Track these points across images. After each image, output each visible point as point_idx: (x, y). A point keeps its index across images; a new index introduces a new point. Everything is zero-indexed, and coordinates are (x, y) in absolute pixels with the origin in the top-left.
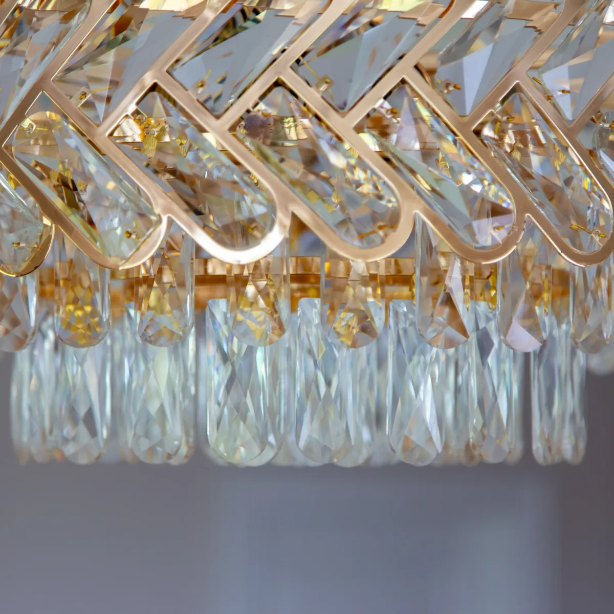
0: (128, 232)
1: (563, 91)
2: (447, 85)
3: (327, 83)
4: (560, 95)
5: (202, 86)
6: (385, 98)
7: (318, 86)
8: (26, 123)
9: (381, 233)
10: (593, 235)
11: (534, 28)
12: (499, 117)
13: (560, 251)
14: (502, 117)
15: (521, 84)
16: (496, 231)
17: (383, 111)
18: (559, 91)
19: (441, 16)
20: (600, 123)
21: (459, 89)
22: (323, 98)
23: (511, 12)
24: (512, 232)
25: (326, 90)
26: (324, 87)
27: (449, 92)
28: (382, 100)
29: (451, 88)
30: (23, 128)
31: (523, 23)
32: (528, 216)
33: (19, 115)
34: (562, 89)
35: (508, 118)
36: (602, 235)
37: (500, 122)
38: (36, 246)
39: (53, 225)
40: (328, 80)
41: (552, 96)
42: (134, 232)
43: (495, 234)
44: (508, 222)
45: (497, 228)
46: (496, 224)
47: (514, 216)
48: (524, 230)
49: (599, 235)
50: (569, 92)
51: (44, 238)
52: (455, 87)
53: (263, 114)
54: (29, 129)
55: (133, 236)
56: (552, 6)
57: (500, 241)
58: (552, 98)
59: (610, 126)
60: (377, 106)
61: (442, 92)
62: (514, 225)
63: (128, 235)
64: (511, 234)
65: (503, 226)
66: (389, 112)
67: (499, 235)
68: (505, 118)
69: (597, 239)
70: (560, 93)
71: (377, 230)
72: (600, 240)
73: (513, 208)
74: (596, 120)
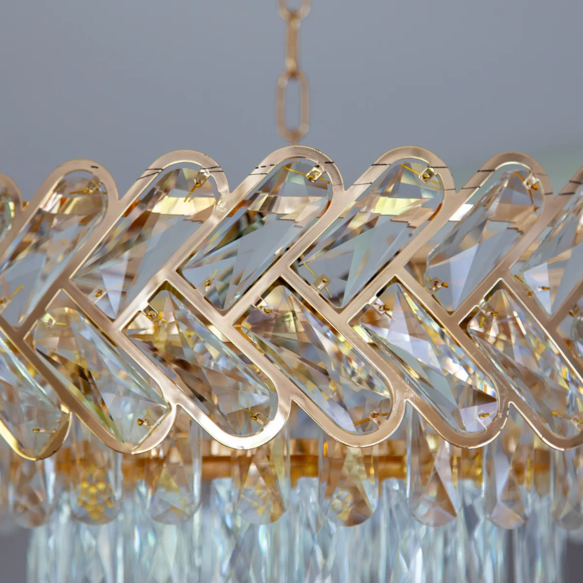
0: (140, 420)
1: (543, 288)
2: (436, 284)
3: (324, 281)
4: (541, 292)
5: (209, 285)
6: (378, 295)
7: (316, 284)
8: (47, 317)
9: (375, 420)
10: (572, 421)
11: (516, 229)
12: (484, 312)
13: (541, 436)
14: (487, 312)
15: (504, 281)
16: (481, 417)
17: (377, 307)
18: (539, 287)
19: (430, 219)
20: (577, 316)
21: (447, 287)
22: (320, 295)
23: (494, 215)
24: (496, 419)
25: (324, 288)
26: (322, 285)
27: (437, 289)
28: (375, 297)
29: (439, 286)
30: (44, 323)
31: (505, 225)
32: (511, 404)
33: (40, 311)
34: (542, 286)
35: (492, 313)
36: (580, 421)
37: (484, 316)
38: (54, 432)
39: (71, 413)
40: (325, 280)
41: (533, 292)
42: (146, 420)
43: (481, 420)
44: (493, 409)
45: (483, 415)
46: (482, 412)
47: (498, 404)
48: (507, 416)
49: (577, 421)
50: (548, 288)
51: (63, 424)
52: (442, 285)
53: (265, 310)
54: (49, 324)
55: (145, 424)
56: (531, 209)
57: (485, 427)
58: (532, 294)
60: (370, 302)
61: (431, 289)
62: (498, 412)
63: (140, 423)
64: (495, 421)
65: (488, 414)
66: (382, 308)
67: (485, 422)
68: (489, 313)
69: (576, 424)
70: (540, 290)
71: (371, 418)
72: (578, 426)
73: (498, 397)
74: (573, 313)
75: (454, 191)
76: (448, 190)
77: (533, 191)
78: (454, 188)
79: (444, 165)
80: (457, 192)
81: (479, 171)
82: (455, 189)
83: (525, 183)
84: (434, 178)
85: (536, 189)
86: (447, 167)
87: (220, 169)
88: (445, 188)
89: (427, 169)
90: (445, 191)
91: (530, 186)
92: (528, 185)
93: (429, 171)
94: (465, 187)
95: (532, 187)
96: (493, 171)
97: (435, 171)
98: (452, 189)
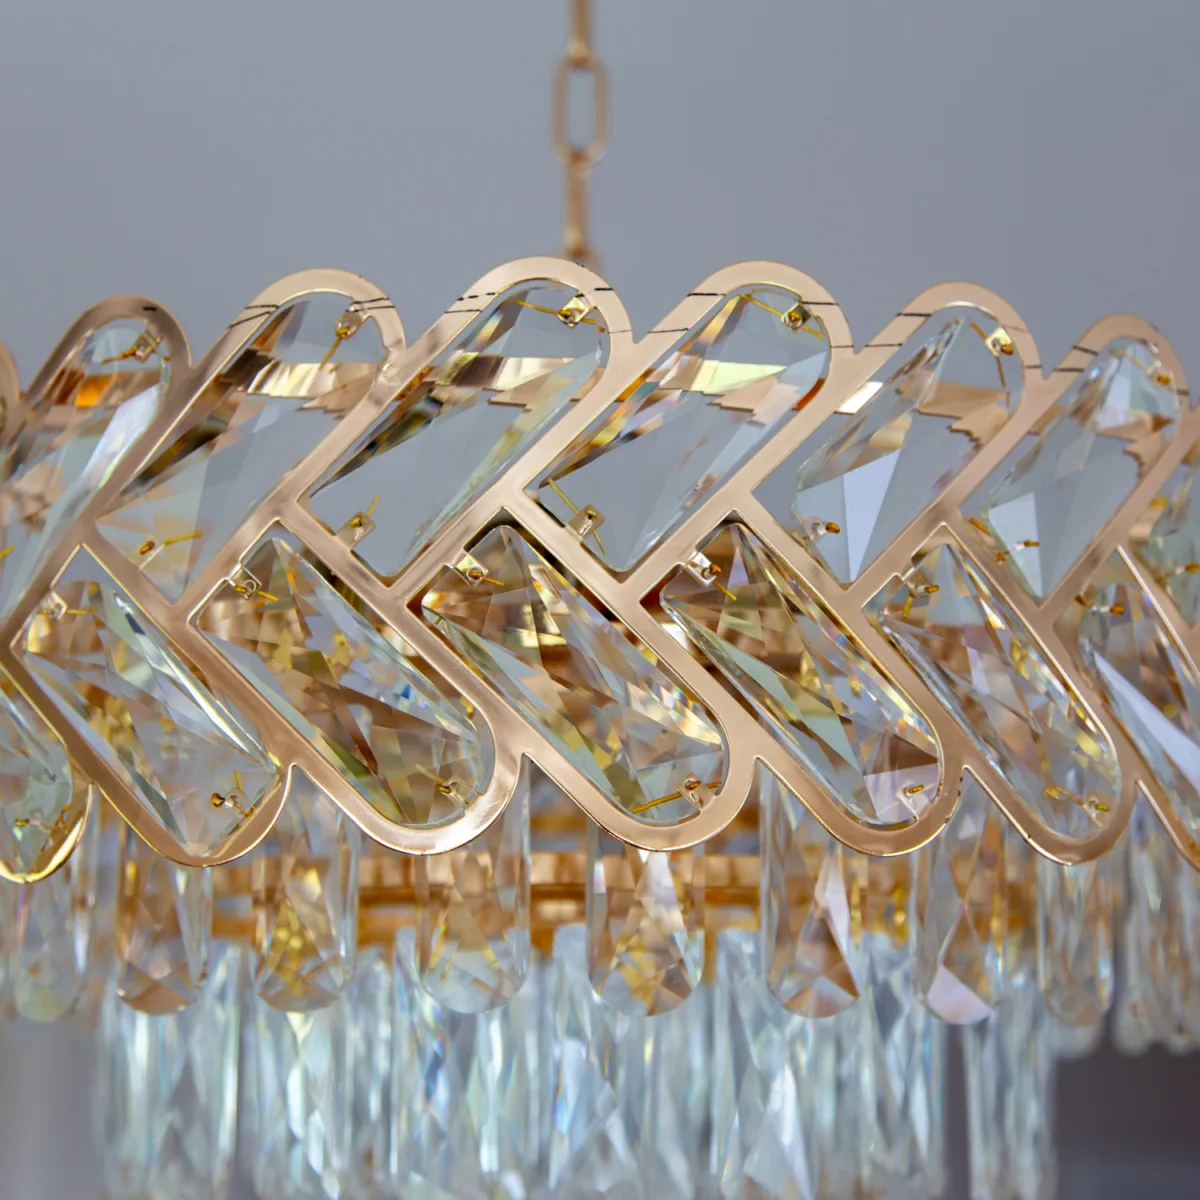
0: (218, 797)
1: (1027, 544)
2: (815, 526)
3: (590, 517)
4: (1022, 550)
5: (360, 525)
6: (699, 547)
7: (576, 525)
9: (692, 796)
10: (1085, 807)
12: (911, 586)
13: (1026, 836)
14: (916, 587)
15: (950, 529)
16: (908, 794)
18: (1019, 543)
19: (798, 408)
20: (1093, 603)
21: (837, 531)
22: (583, 546)
23: (931, 399)
24: (937, 798)
25: (591, 532)
26: (586, 526)
27: (818, 538)
28: (695, 553)
29: (822, 531)
32: (966, 768)
34: (1024, 539)
35: (927, 589)
36: (1101, 807)
37: (912, 595)
39: (91, 787)
40: (590, 512)
41: (1007, 553)
42: (231, 797)
43: (907, 801)
44: (931, 778)
45: (911, 790)
46: (908, 783)
47: (941, 768)
48: (960, 794)
49: (1097, 807)
50: (1037, 544)
52: (828, 528)
54: (55, 613)
55: (229, 804)
56: (1003, 397)
57: (915, 813)
58: (1006, 557)
59: (1112, 610)
60: (683, 562)
61: (806, 538)
62: (940, 784)
63: (218, 802)
64: (935, 802)
65: (921, 787)
66: (707, 573)
67: (914, 804)
68: (921, 588)
70: (1021, 547)
71: (684, 791)
72: (1098, 817)
73: (940, 753)
74: (1084, 600)
75: (851, 349)
76: (839, 347)
77: (1005, 358)
78: (849, 343)
79: (831, 300)
80: (857, 352)
81: (899, 315)
82: (852, 346)
83: (989, 342)
84: (810, 323)
85: (1010, 353)
86: (837, 304)
87: (388, 303)
88: (833, 345)
89: (797, 305)
90: (833, 350)
91: (998, 348)
92: (994, 346)
93: (799, 309)
94: (874, 342)
95: (1002, 351)
96: (927, 316)
97: (814, 310)
98: (848, 347)
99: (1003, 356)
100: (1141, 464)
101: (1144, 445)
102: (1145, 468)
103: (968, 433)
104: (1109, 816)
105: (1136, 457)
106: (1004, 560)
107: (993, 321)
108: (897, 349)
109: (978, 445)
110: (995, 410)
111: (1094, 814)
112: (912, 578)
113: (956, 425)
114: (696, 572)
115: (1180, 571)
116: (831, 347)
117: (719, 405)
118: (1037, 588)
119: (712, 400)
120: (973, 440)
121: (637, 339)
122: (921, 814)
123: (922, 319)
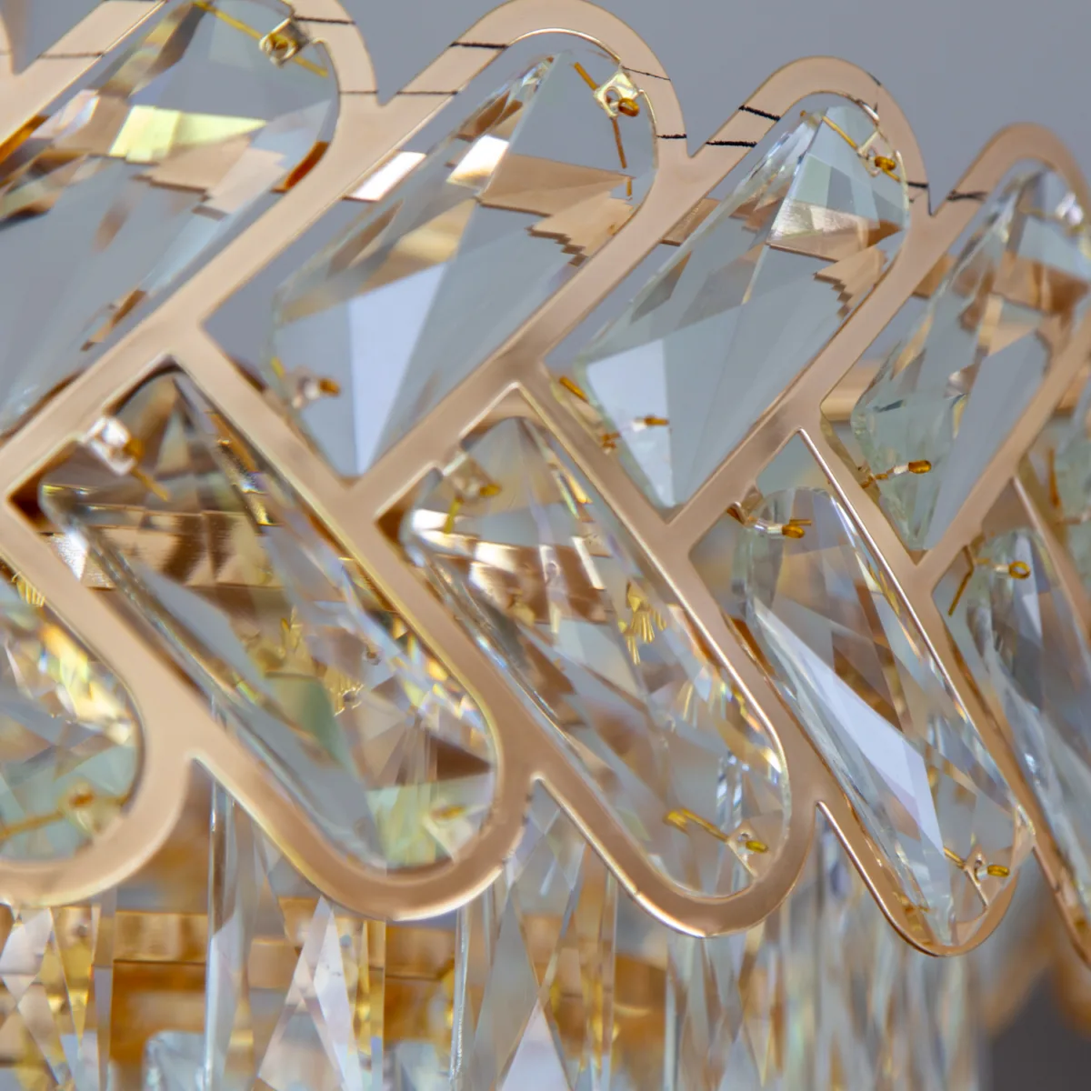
1: (650, 421)
2: (302, 384)
4: (641, 432)
6: (116, 411)
9: (83, 817)
10: (731, 844)
12: (459, 484)
14: (467, 485)
15: (525, 393)
16: (442, 822)
18: (637, 420)
20: (755, 520)
21: (336, 393)
24: (488, 828)
27: (307, 403)
29: (313, 392)
31: (525, 222)
32: (539, 781)
34: (646, 414)
35: (483, 489)
36: (756, 845)
37: (459, 498)
41: (617, 435)
43: (438, 830)
45: (445, 813)
46: (443, 803)
47: (496, 777)
48: (525, 820)
49: (748, 845)
50: (664, 422)
52: (325, 387)
57: (450, 851)
58: (617, 442)
59: (785, 532)
60: (85, 436)
61: (287, 401)
62: (495, 805)
64: (485, 835)
65: (462, 809)
66: (121, 453)
67: (452, 835)
68: (474, 488)
70: (639, 427)
71: (67, 808)
72: (751, 861)
73: (495, 753)
74: (743, 512)
75: (373, 97)
76: (353, 93)
77: (625, 120)
78: (371, 87)
79: (344, 17)
80: (383, 102)
81: (454, 44)
82: (375, 92)
83: (601, 96)
84: (306, 51)
85: (634, 114)
86: (353, 23)
88: (344, 87)
89: (286, 21)
90: (345, 99)
91: (615, 104)
92: (609, 101)
93: (291, 29)
94: (410, 88)
95: (621, 109)
96: (503, 47)
97: (316, 33)
98: (367, 93)
99: (624, 118)
100: (845, 297)
101: (850, 266)
102: (852, 303)
103: (561, 239)
104: (769, 859)
105: (838, 285)
106: (613, 446)
107: (611, 61)
108: (450, 99)
109: (578, 258)
110: (609, 204)
111: (744, 856)
112: (460, 472)
113: (542, 226)
114: (102, 451)
115: (900, 470)
116: (340, 93)
117: (149, 180)
118: (665, 493)
119: (138, 172)
120: (570, 249)
121: (19, 66)
122: (462, 851)
123: (493, 53)
